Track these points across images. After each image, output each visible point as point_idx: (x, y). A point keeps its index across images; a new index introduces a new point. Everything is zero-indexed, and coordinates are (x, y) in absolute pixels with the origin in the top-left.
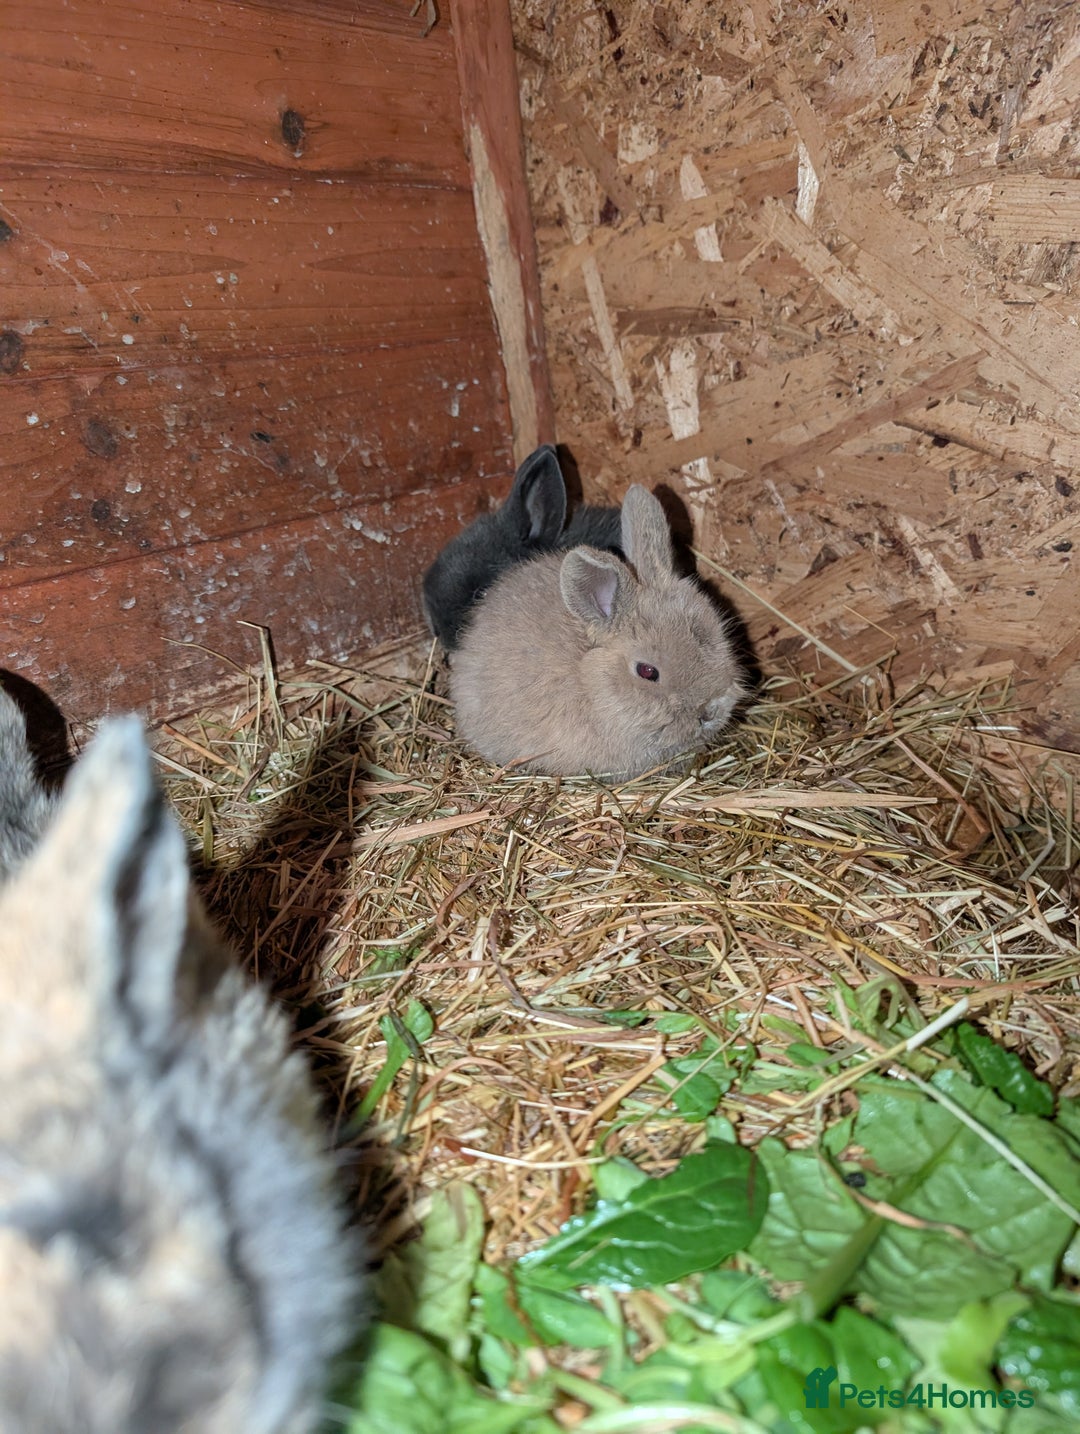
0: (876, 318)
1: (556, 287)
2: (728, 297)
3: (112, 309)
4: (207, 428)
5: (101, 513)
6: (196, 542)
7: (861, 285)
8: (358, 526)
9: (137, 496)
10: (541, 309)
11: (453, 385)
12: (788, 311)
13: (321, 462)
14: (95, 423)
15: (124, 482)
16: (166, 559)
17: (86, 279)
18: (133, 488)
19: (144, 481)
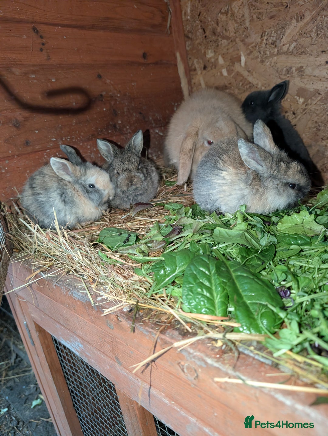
0: (257, 84)
1: (195, 84)
2: (229, 82)
3: (116, 90)
4: (131, 111)
5: (115, 126)
6: (130, 133)
7: (254, 78)
8: (157, 131)
9: (120, 124)
10: (192, 88)
11: (175, 104)
12: (241, 84)
13: (151, 118)
14: (114, 110)
15: (118, 121)
16: (125, 136)
17: (112, 85)
18: (120, 122)
19: (122, 121)
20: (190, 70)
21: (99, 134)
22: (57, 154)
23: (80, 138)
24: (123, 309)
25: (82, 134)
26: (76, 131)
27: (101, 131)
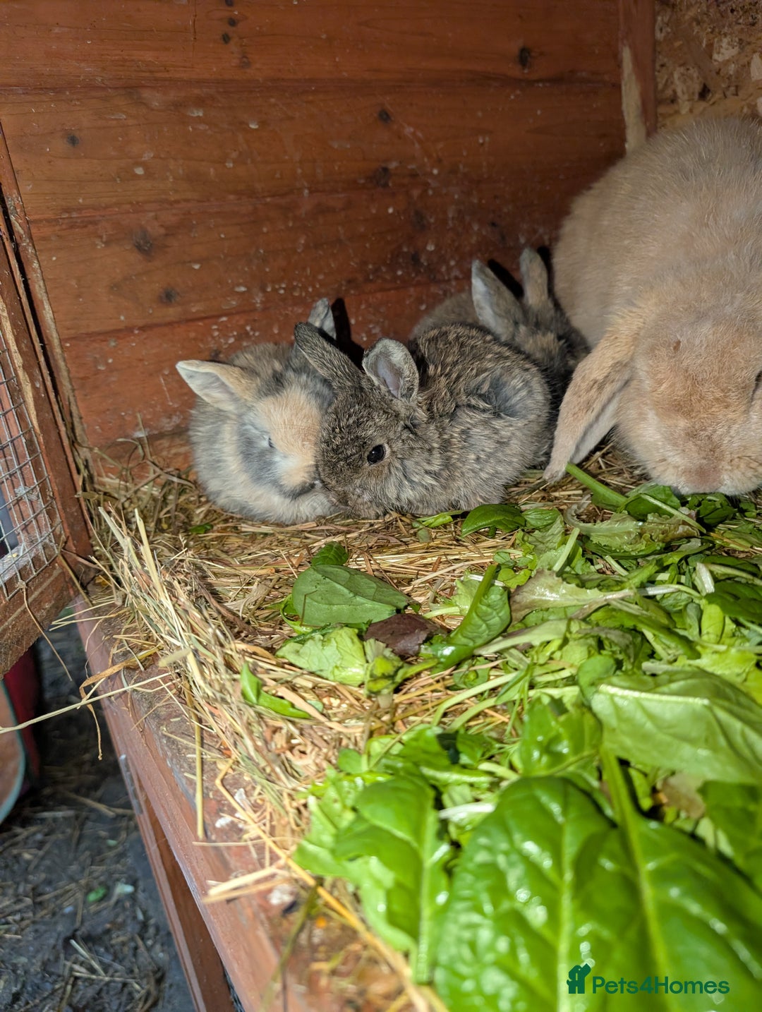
3: (430, 156)
4: (467, 218)
5: (415, 259)
6: (456, 278)
9: (432, 252)
14: (418, 214)
15: (426, 243)
16: (442, 286)
17: (420, 141)
18: (431, 248)
19: (436, 245)
20: (659, 102)
21: (367, 280)
22: (248, 328)
23: (314, 287)
24: (270, 891)
25: (321, 277)
26: (304, 269)
27: (376, 270)
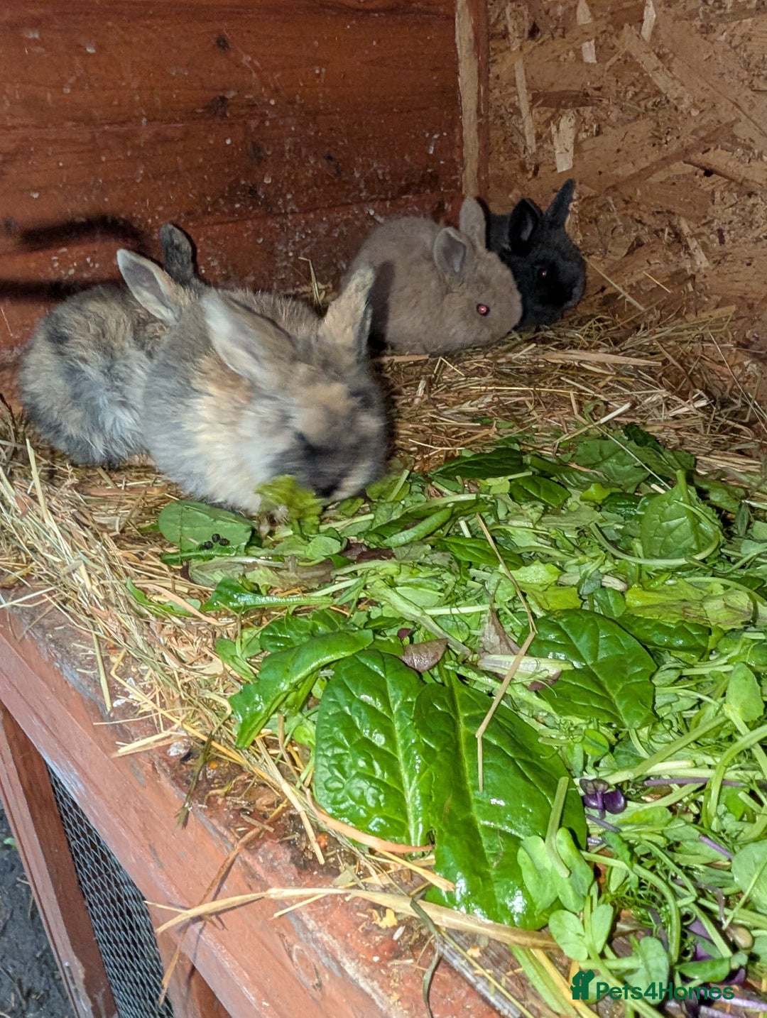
0: (679, 99)
1: (498, 77)
2: (597, 85)
3: (267, 86)
4: (304, 151)
5: (253, 191)
6: (293, 212)
7: (674, 78)
8: (372, 213)
9: (269, 185)
10: (488, 90)
11: (431, 135)
12: (630, 94)
13: (357, 175)
14: (254, 144)
15: (263, 177)
16: (279, 219)
17: (257, 71)
18: (268, 181)
19: (273, 178)
20: (491, 36)
21: (205, 212)
22: (88, 260)
23: (153, 218)
24: (168, 746)
25: (160, 208)
26: (143, 200)
27: (215, 203)
